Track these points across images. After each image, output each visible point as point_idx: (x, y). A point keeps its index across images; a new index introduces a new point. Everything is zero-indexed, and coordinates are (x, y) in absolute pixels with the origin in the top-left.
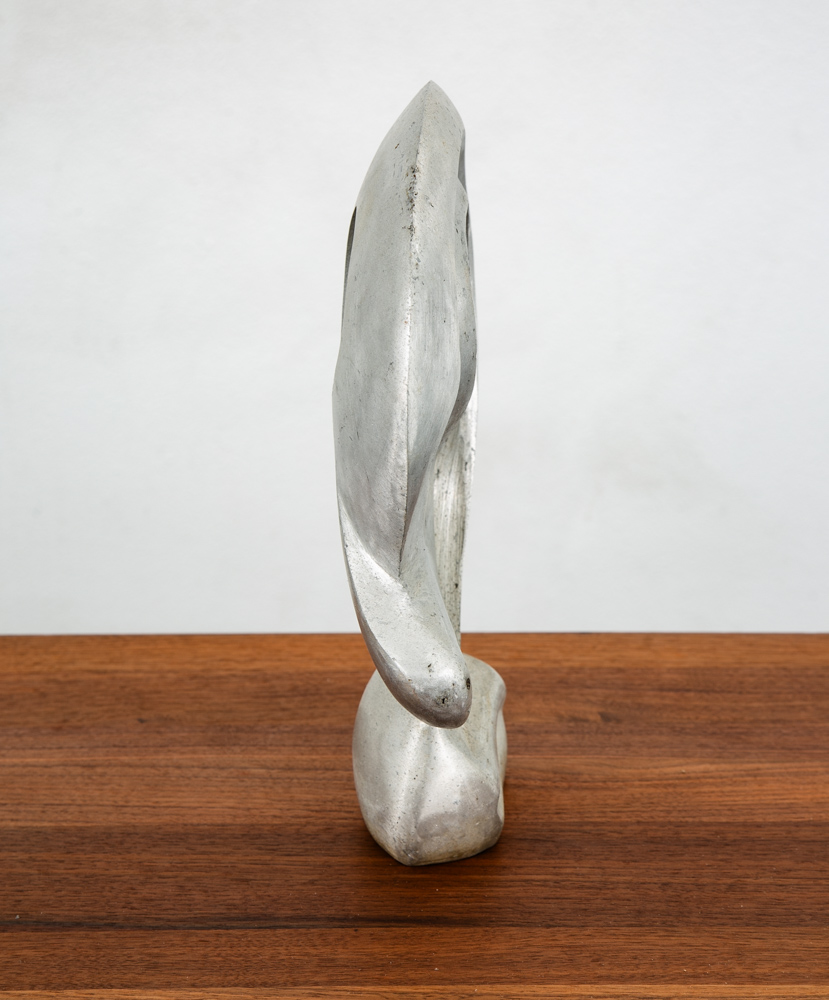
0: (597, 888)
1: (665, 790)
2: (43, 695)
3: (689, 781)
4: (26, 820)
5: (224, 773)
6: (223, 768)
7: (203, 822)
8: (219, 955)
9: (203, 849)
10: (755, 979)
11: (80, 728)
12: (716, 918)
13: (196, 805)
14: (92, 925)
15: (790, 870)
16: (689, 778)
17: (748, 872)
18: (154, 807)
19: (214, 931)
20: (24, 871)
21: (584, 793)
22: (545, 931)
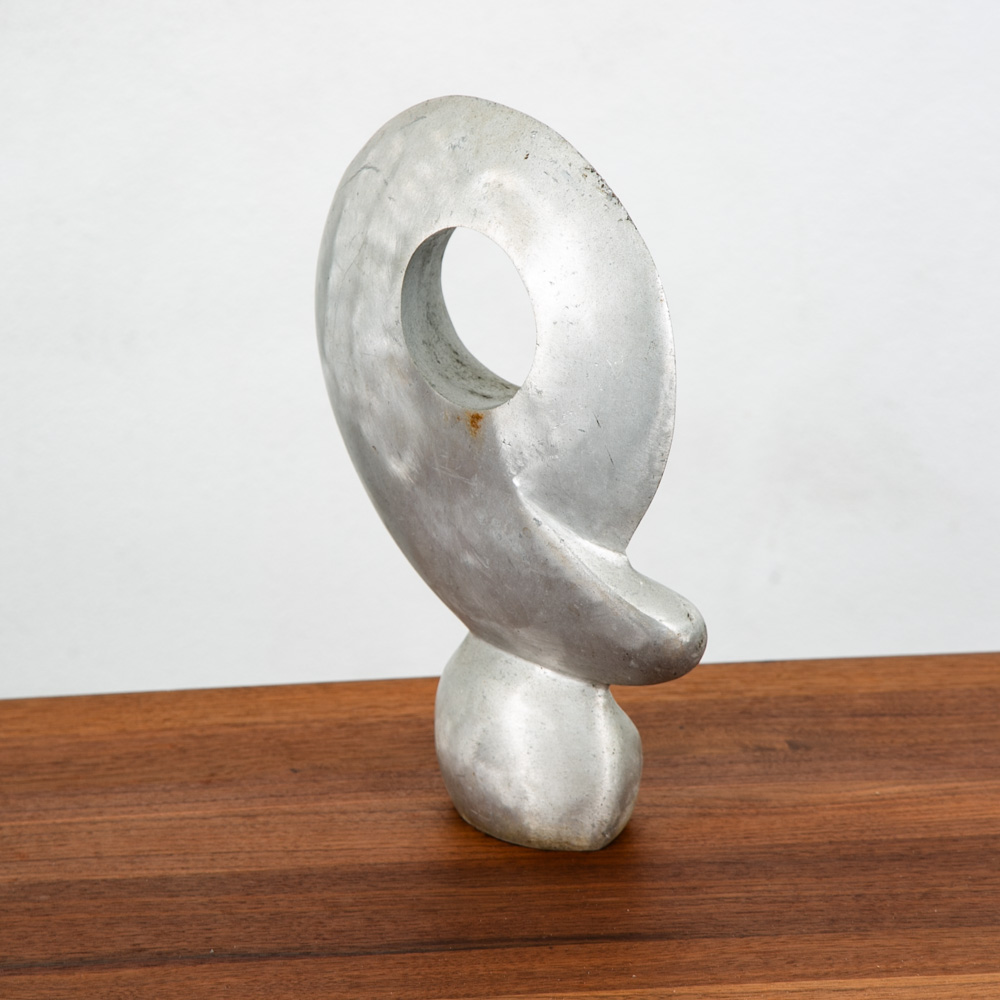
0: (789, 902)
1: (857, 812)
2: (183, 751)
3: (884, 802)
4: (197, 868)
5: (394, 817)
6: (390, 812)
7: (380, 861)
8: (418, 974)
9: (384, 885)
10: (946, 971)
11: (230, 780)
12: (910, 922)
13: (370, 846)
14: (289, 955)
15: (986, 878)
16: (883, 799)
17: (943, 881)
18: (326, 851)
19: (410, 954)
20: (208, 912)
21: (773, 818)
22: (739, 941)
